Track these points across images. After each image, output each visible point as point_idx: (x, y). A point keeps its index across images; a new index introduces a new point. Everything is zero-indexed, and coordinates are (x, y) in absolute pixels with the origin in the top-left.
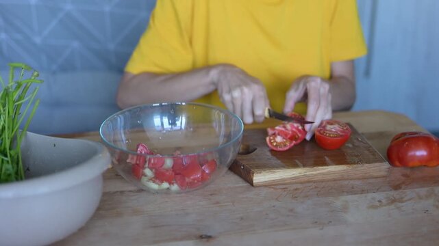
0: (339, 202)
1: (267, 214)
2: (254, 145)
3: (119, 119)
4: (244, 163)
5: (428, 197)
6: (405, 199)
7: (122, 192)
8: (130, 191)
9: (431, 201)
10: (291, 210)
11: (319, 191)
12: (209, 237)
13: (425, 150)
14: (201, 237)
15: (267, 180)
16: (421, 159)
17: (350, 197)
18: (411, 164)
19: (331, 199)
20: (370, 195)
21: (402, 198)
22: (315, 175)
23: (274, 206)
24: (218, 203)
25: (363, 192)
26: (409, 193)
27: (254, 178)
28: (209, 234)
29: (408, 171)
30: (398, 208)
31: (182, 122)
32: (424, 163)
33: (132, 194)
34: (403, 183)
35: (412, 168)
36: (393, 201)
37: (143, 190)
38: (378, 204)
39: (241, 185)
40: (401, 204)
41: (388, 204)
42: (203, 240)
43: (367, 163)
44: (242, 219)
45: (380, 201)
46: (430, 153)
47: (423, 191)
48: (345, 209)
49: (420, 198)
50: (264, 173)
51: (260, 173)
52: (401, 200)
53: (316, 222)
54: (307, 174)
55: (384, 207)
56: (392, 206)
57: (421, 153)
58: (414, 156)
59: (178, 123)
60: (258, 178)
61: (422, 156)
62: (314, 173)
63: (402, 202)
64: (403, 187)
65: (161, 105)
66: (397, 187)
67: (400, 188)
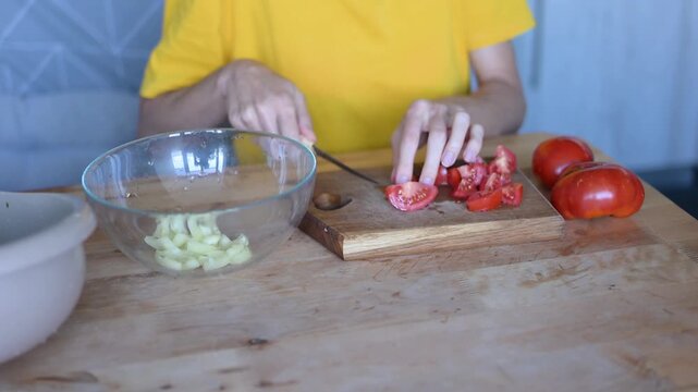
0: (474, 277)
1: (357, 302)
2: (348, 195)
3: (112, 160)
4: (328, 223)
5: (614, 264)
6: (578, 269)
7: (124, 277)
8: (138, 276)
9: (621, 271)
10: (397, 294)
11: (443, 263)
12: (262, 343)
13: (610, 190)
14: (250, 343)
15: (366, 249)
16: (605, 205)
17: (491, 271)
18: (589, 214)
19: (461, 274)
20: (523, 266)
21: (575, 267)
22: (444, 239)
23: (369, 289)
24: (278, 288)
25: (512, 260)
26: (586, 259)
27: (344, 247)
28: (263, 338)
29: (584, 226)
30: (567, 283)
31: (218, 160)
32: (610, 211)
33: (140, 279)
34: (578, 243)
35: (592, 220)
36: (560, 273)
37: (157, 273)
38: (535, 278)
39: (317, 258)
40: (570, 278)
41: (552, 278)
42: (253, 347)
43: (527, 217)
44: (317, 311)
45: (539, 274)
46: (618, 195)
47: (607, 255)
48: (483, 288)
49: (603, 266)
50: (360, 237)
51: (353, 238)
52: (572, 271)
53: (436, 311)
54: (430, 237)
55: (545, 284)
56: (559, 281)
57: (604, 195)
58: (595, 201)
59: (212, 163)
60: (351, 246)
61: (606, 200)
62: (442, 235)
63: (574, 274)
64: (576, 251)
65: (183, 136)
66: (566, 252)
67: (572, 252)
